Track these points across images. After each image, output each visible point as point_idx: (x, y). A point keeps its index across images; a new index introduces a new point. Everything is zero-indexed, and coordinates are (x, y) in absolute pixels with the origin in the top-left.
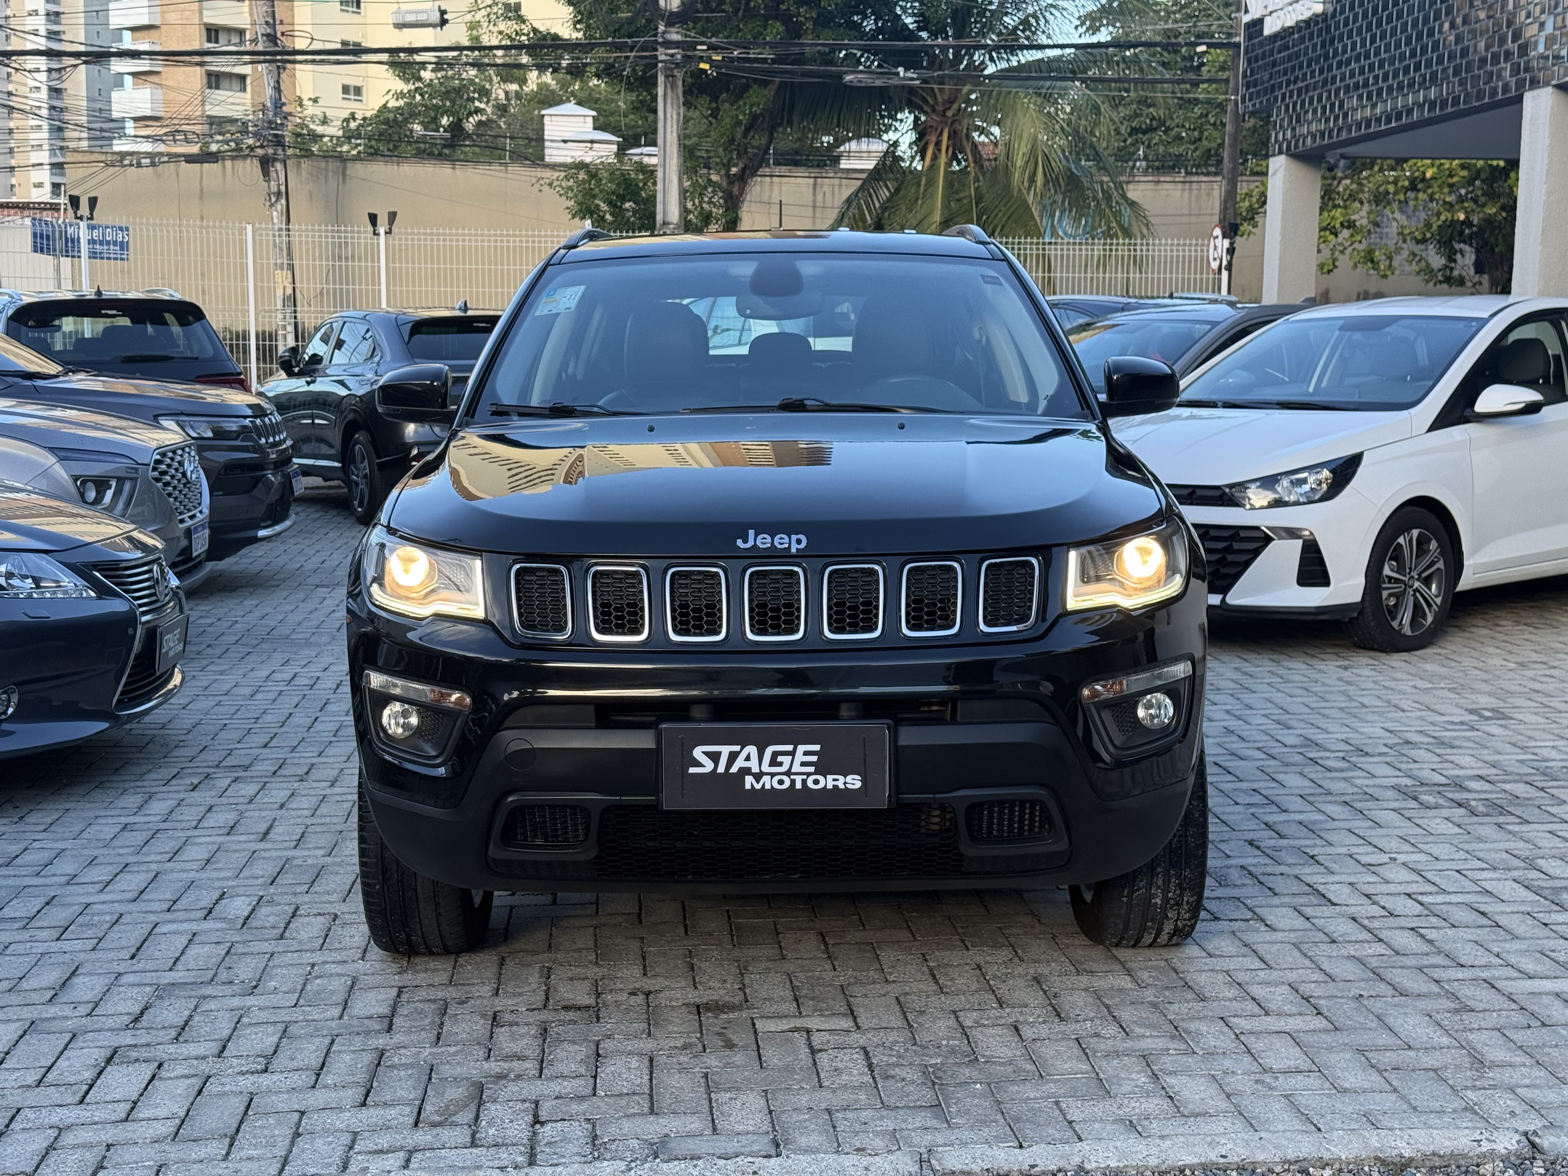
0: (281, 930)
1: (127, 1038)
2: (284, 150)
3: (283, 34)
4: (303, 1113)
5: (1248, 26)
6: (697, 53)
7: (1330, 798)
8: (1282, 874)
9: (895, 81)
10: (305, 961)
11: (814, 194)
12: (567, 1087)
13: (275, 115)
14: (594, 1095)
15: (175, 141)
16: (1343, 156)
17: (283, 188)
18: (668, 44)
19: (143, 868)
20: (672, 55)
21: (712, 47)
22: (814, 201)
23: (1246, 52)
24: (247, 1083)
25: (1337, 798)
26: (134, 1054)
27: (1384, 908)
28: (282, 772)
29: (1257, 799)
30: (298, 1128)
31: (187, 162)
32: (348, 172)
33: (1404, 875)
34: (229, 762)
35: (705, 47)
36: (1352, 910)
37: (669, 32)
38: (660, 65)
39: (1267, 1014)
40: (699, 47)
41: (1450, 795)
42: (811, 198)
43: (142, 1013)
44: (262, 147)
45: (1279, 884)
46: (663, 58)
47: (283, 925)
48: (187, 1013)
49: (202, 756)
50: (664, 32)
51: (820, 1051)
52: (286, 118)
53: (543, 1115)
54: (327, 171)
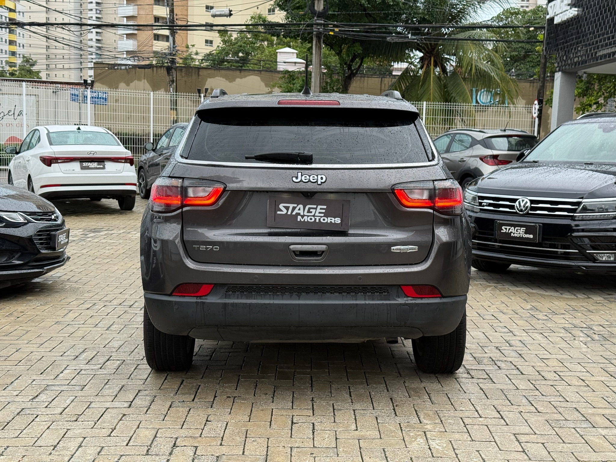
0: (101, 365)
1: (29, 405)
2: (175, 64)
3: (177, 19)
4: (85, 438)
5: (548, 20)
6: (329, 28)
7: (536, 331)
8: (505, 361)
9: (406, 40)
10: (106, 378)
11: (381, 85)
12: (191, 433)
13: (173, 50)
14: (200, 437)
15: (134, 60)
16: (585, 73)
17: (175, 79)
18: (318, 24)
19: (58, 339)
20: (319, 29)
21: (335, 26)
22: (381, 87)
23: (548, 30)
24: (67, 425)
25: (538, 331)
26: (28, 412)
27: (543, 377)
28: (124, 304)
29: (506, 330)
30: (81, 444)
31: (139, 68)
32: (200, 73)
33: (556, 363)
34: (105, 299)
35: (332, 26)
36: (530, 377)
37: (318, 20)
38: (314, 33)
39: (481, 417)
40: (330, 26)
41: (585, 332)
42: (380, 86)
43: (37, 396)
44: (167, 63)
45: (502, 365)
46: (316, 30)
47: (103, 364)
48: (55, 396)
49: (95, 297)
50: (316, 20)
51: (295, 423)
52: (177, 52)
53: (178, 443)
54: (192, 73)
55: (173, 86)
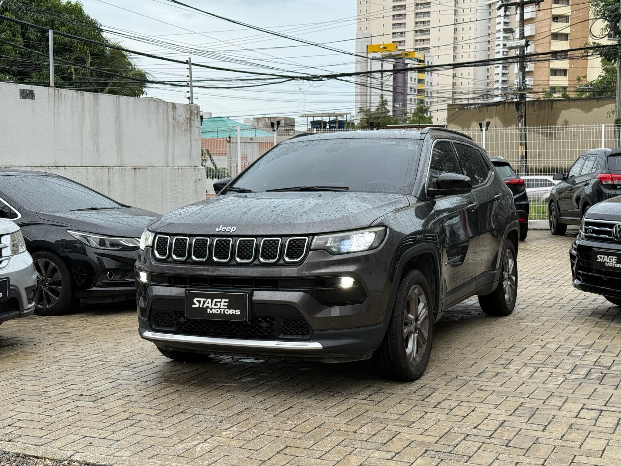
2: (525, 99)
13: (522, 85)
31: (488, 106)
52: (526, 86)
55: (522, 121)
